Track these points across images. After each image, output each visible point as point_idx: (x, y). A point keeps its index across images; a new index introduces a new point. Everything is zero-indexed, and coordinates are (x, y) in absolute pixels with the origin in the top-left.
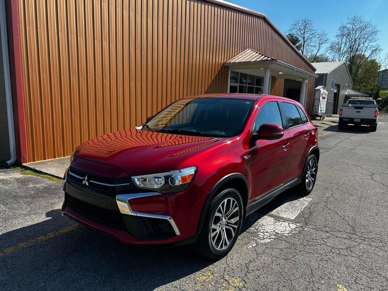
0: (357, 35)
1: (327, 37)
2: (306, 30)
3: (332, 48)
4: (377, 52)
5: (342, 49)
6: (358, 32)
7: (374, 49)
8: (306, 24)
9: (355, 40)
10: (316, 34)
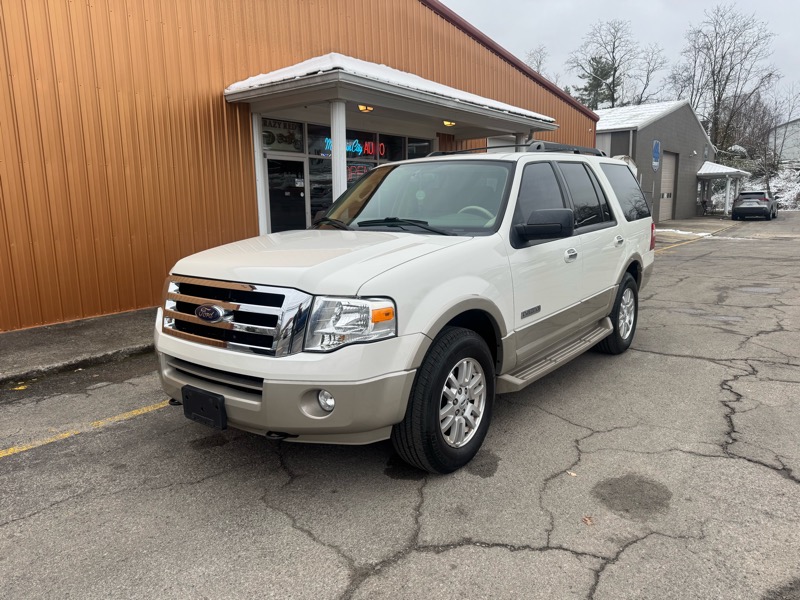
0: (727, 46)
1: (662, 54)
2: (616, 44)
3: (674, 77)
4: (773, 81)
5: (696, 78)
6: (728, 40)
7: (765, 74)
8: (616, 30)
9: (723, 58)
10: (639, 50)
